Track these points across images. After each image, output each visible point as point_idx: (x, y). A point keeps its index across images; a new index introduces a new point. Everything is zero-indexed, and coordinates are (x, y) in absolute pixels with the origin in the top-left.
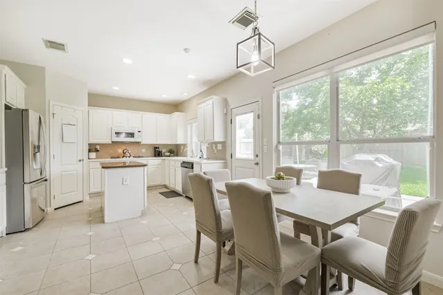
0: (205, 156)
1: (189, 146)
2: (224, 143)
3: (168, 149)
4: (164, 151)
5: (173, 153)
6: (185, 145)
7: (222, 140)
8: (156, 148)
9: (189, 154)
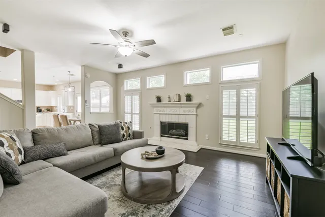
0: (66, 111)
1: (58, 107)
2: (73, 106)
3: (46, 108)
4: (43, 109)
5: (49, 110)
6: (56, 107)
7: (72, 105)
8: (38, 108)
9: (58, 110)
